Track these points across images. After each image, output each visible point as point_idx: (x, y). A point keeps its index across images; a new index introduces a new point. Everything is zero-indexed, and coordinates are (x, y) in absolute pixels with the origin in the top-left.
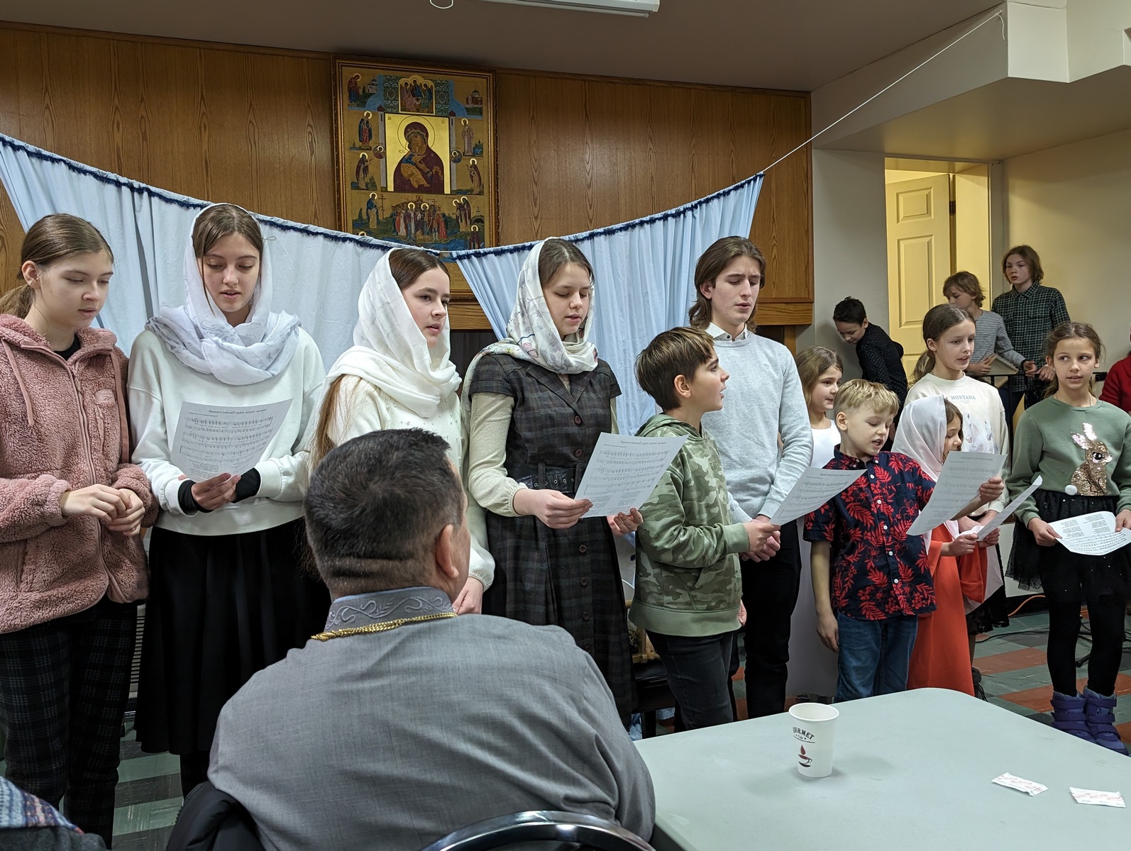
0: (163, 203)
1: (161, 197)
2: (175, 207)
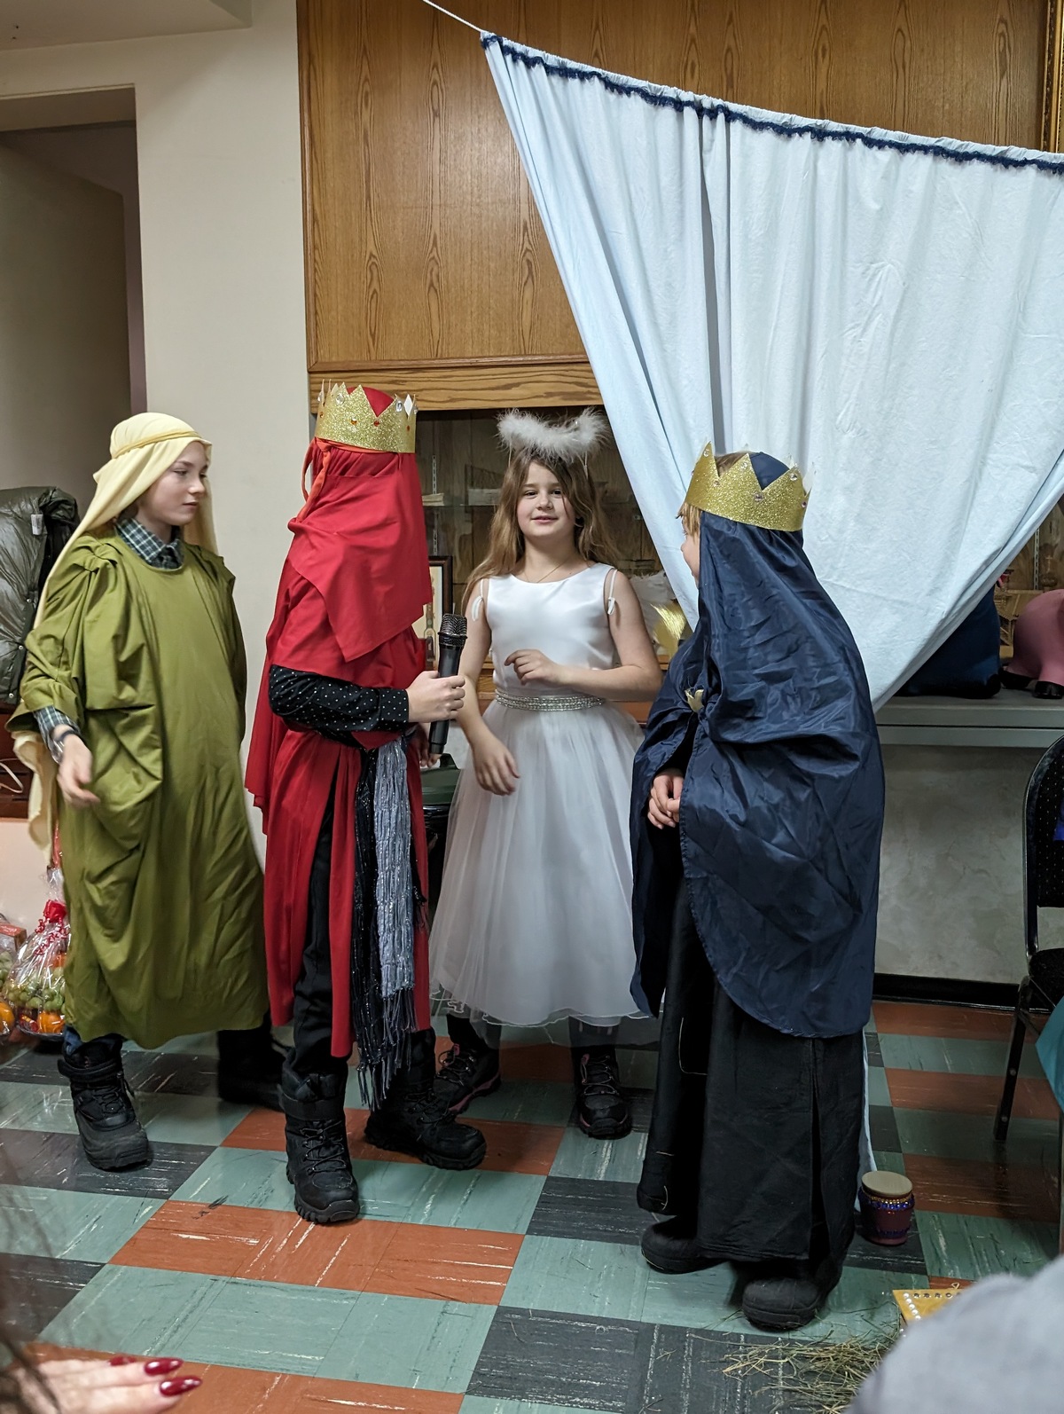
0: (749, 131)
1: (746, 120)
2: (768, 135)
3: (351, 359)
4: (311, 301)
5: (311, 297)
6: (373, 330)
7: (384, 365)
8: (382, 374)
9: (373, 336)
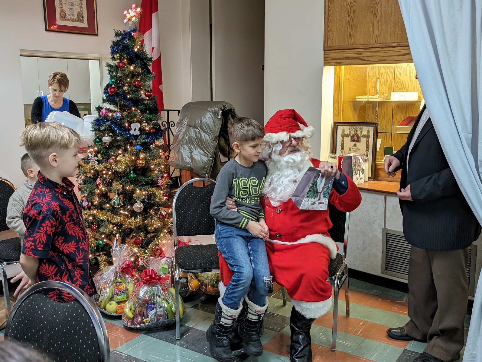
3: (341, 45)
4: (326, 22)
5: (327, 20)
6: (350, 33)
7: (354, 47)
8: (352, 50)
9: (350, 36)
